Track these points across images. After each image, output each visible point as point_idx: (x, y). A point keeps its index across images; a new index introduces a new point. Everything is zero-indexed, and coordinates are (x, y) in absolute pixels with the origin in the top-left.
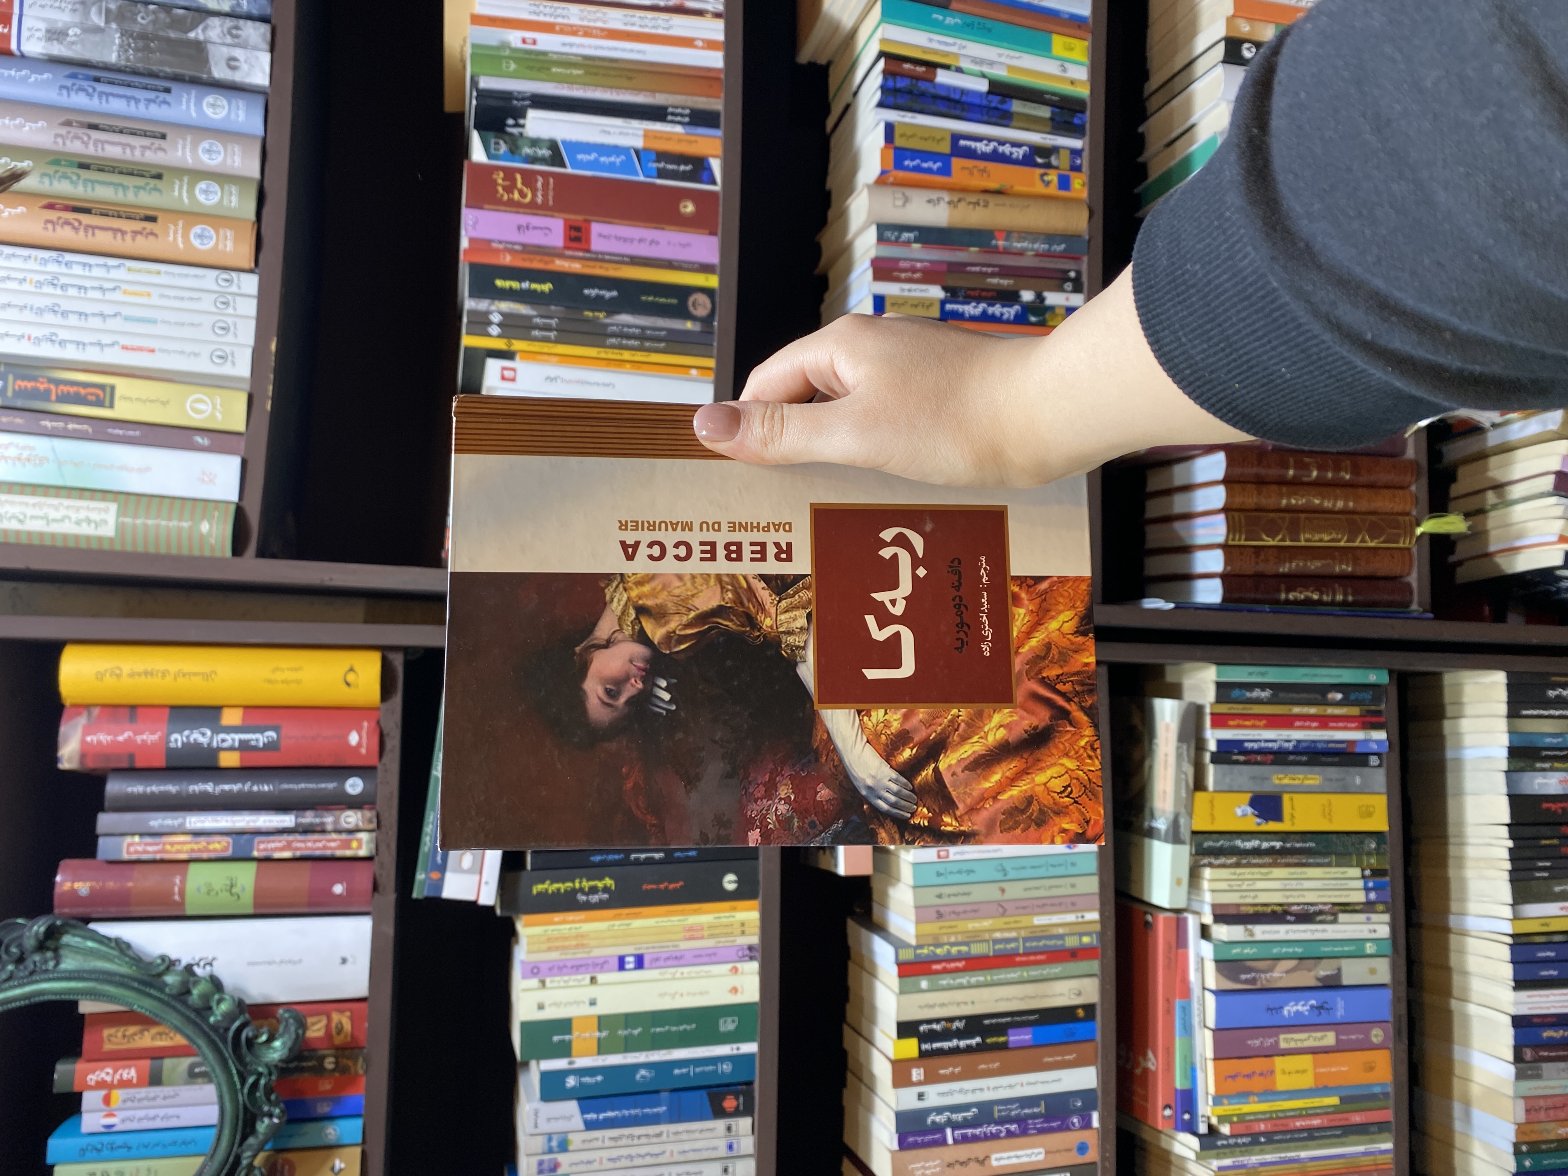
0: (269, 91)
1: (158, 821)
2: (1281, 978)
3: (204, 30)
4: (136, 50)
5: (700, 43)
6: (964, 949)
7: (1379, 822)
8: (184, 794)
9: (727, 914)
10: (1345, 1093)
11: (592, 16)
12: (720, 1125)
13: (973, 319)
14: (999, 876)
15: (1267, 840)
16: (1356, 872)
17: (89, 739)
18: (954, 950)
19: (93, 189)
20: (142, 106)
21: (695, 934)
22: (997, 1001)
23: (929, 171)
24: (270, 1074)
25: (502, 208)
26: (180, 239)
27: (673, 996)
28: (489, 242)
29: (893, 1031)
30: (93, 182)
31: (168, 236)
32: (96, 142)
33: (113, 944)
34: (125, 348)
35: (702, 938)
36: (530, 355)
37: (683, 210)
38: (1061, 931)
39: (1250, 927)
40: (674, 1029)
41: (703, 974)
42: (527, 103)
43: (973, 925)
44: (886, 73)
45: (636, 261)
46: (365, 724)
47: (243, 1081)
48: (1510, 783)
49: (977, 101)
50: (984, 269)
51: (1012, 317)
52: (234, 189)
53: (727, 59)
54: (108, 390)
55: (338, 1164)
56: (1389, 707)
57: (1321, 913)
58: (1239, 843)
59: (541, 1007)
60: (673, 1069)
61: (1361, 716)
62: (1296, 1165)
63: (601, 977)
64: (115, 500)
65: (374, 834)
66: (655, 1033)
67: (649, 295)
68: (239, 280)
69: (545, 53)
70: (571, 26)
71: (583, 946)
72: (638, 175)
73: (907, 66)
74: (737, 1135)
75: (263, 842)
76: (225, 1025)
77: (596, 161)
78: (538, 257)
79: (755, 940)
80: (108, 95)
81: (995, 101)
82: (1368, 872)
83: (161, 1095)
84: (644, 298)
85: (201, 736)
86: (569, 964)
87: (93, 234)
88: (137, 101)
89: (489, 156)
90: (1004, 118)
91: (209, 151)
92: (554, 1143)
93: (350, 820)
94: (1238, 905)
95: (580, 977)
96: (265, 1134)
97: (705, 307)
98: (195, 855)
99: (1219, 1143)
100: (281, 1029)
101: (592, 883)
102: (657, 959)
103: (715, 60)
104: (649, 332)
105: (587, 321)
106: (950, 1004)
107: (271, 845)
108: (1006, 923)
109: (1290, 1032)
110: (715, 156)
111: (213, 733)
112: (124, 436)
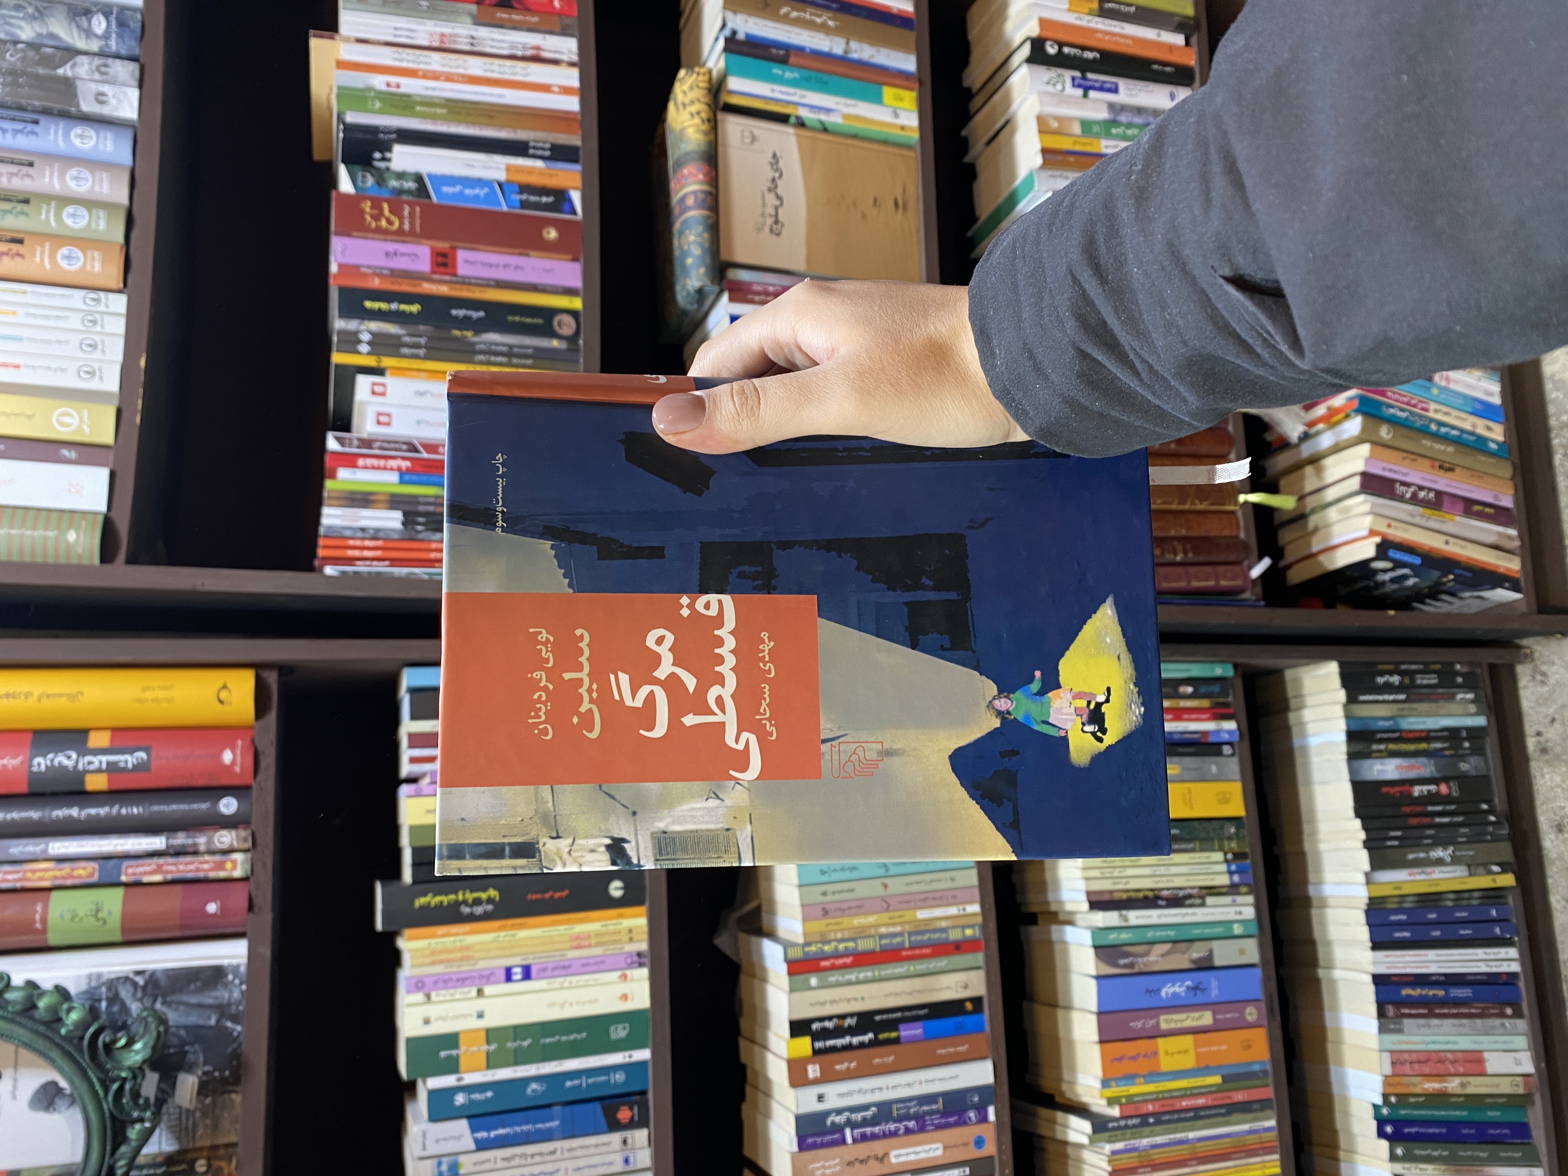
0: (137, 124)
1: (17, 848)
2: (1157, 962)
3: (72, 67)
4: (5, 85)
5: (556, 89)
6: (851, 945)
7: (1236, 807)
8: (47, 820)
9: (614, 922)
10: (1226, 1071)
11: (453, 63)
12: (615, 1138)
14: (882, 872)
16: (1218, 856)
18: (841, 946)
21: (582, 943)
22: (886, 996)
25: (370, 235)
26: (46, 260)
27: (562, 1005)
28: (357, 267)
29: (786, 1032)
31: (35, 257)
35: (590, 946)
36: (400, 372)
37: (545, 235)
38: (944, 924)
39: (1124, 912)
40: (564, 1038)
41: (592, 982)
42: (393, 137)
43: (858, 921)
45: (501, 285)
46: (239, 743)
48: (1352, 771)
52: (102, 214)
53: (583, 103)
56: (1236, 698)
57: (1190, 896)
60: (564, 1082)
61: (1212, 708)
62: (1185, 1146)
63: (488, 990)
65: (249, 855)
66: (544, 1045)
67: (515, 315)
68: (107, 299)
69: (408, 96)
70: (434, 72)
71: (468, 958)
72: (500, 205)
74: (633, 1149)
75: (132, 867)
77: (461, 192)
78: (407, 281)
79: (644, 946)
82: (1230, 856)
84: (510, 318)
85: (67, 760)
86: (455, 977)
88: (4, 131)
89: (356, 187)
91: (77, 178)
92: (444, 1166)
93: (224, 839)
94: (1111, 892)
95: (466, 990)
96: (138, 1140)
97: (570, 326)
98: (58, 882)
99: (1111, 1127)
101: (476, 895)
102: (545, 970)
103: (572, 104)
104: (517, 350)
105: (456, 339)
106: (841, 1000)
107: (141, 870)
108: (890, 918)
109: (1171, 1013)
110: (575, 188)
111: (78, 756)
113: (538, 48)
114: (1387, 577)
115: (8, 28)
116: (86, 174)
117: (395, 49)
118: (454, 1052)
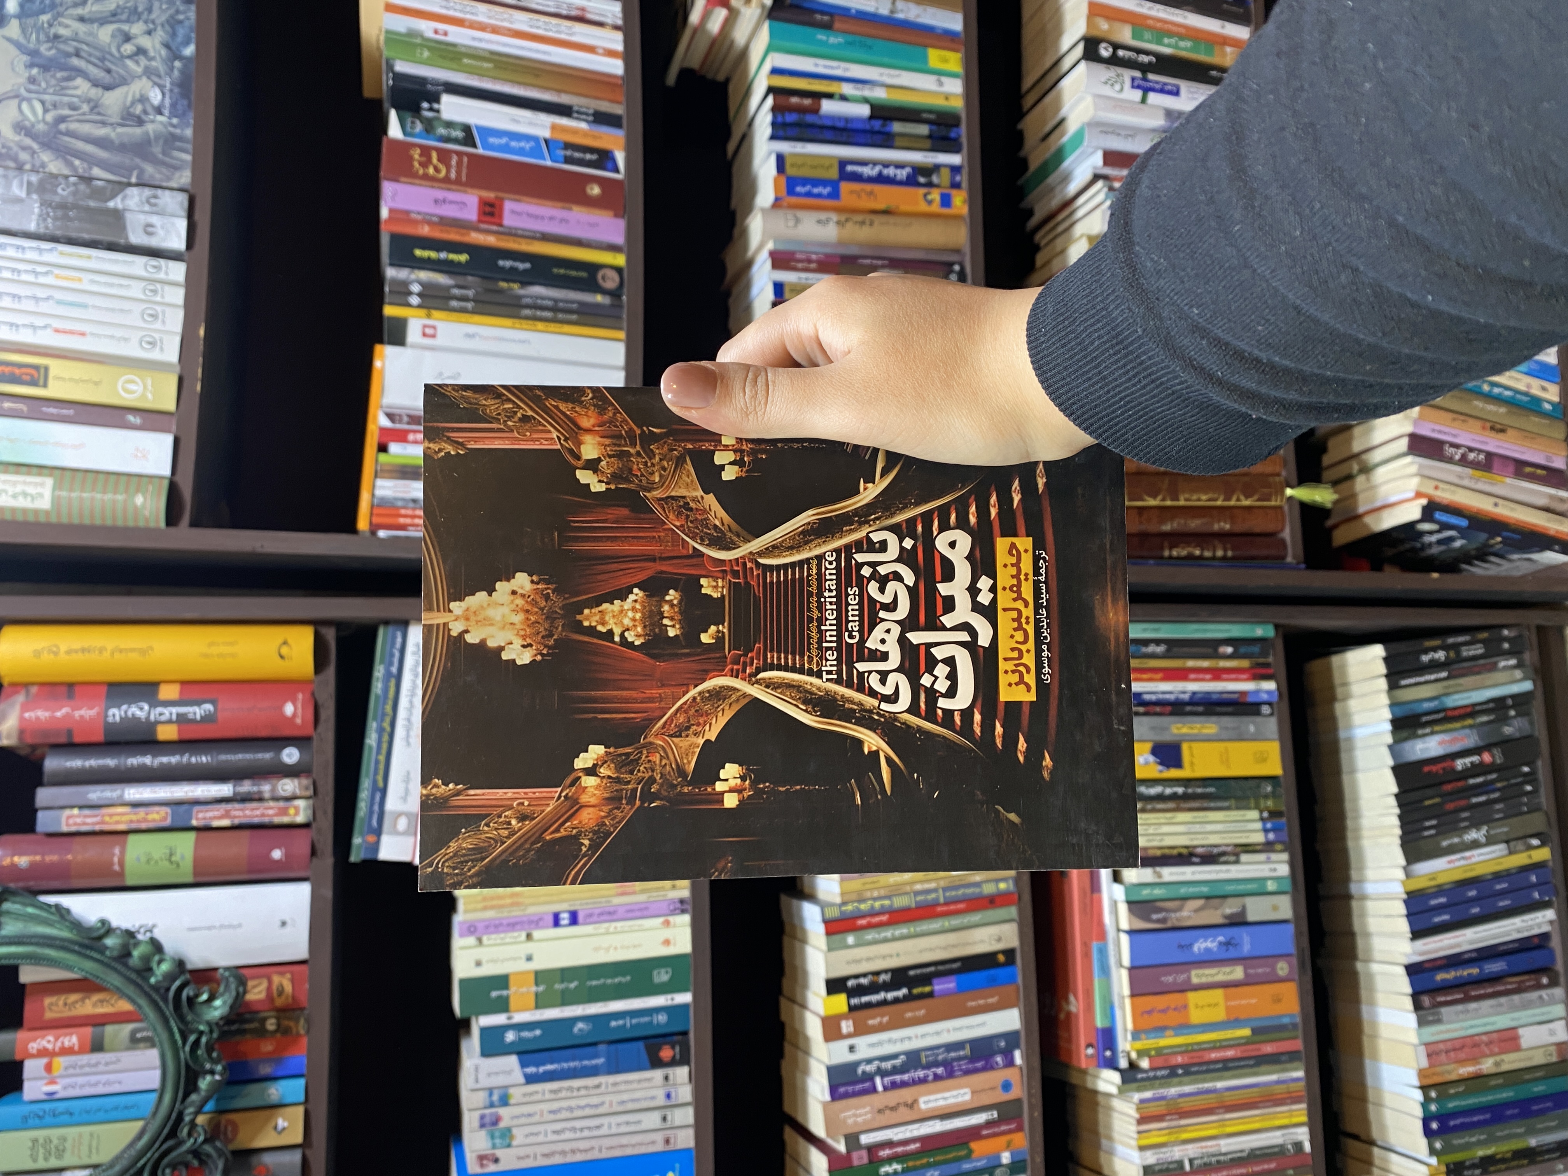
1: (95, 793)
2: (1189, 917)
5: (601, 51)
6: (887, 902)
7: (1274, 767)
8: (123, 768)
10: (1255, 1024)
11: (499, 17)
12: (658, 1074)
15: (1171, 786)
16: (1254, 814)
17: (27, 715)
18: (877, 904)
21: (627, 890)
22: (921, 951)
23: (819, 195)
24: (211, 1032)
25: (418, 181)
27: (607, 950)
28: (408, 213)
29: (823, 988)
33: (53, 910)
34: (57, 331)
35: (634, 893)
38: (978, 878)
39: (1158, 869)
40: (609, 981)
41: (635, 928)
43: (894, 879)
44: (775, 106)
45: (547, 237)
46: (300, 696)
47: (185, 1040)
49: (860, 126)
53: (627, 66)
54: (42, 371)
55: (281, 1123)
56: (1276, 659)
57: (1224, 854)
58: (1143, 790)
60: (609, 1022)
61: (1251, 668)
62: (1213, 1096)
63: (537, 934)
64: (50, 475)
65: (311, 802)
66: (590, 987)
67: (560, 268)
70: (483, 24)
71: (518, 903)
72: (546, 160)
73: (795, 100)
74: (675, 1084)
75: (202, 812)
76: (166, 984)
78: (455, 230)
79: (685, 894)
81: (877, 124)
82: (1265, 814)
83: (103, 1062)
84: (555, 272)
85: (139, 711)
86: (505, 922)
89: (406, 133)
90: (888, 140)
92: (495, 1098)
94: (1146, 849)
95: (516, 934)
96: (207, 1091)
98: (134, 826)
99: (1140, 1076)
100: (222, 989)
102: (590, 915)
103: (617, 67)
104: (561, 305)
105: (503, 293)
106: (876, 957)
107: (210, 814)
108: (926, 875)
109: (1201, 968)
110: (619, 149)
111: (150, 707)
112: (58, 415)
113: (584, 9)
114: (1434, 538)
118: (505, 993)
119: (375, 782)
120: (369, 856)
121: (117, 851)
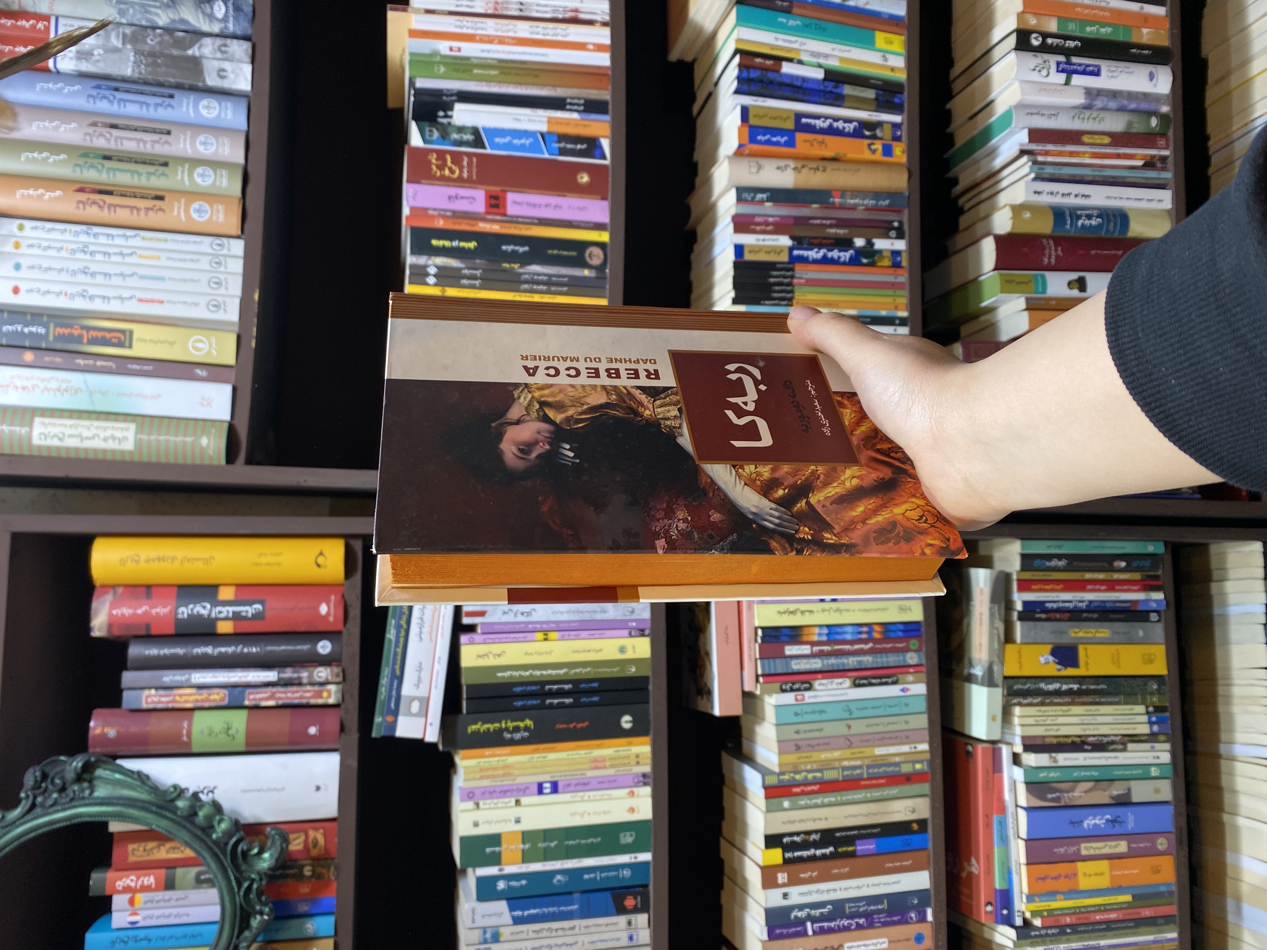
0: (251, 95)
1: (169, 677)
2: (1081, 797)
3: (199, 48)
4: (147, 65)
5: (591, 47)
6: (818, 775)
7: (1160, 667)
8: (189, 655)
9: (625, 748)
10: (1136, 892)
11: (505, 28)
12: (622, 920)
13: (815, 262)
14: (846, 715)
15: (1066, 684)
16: (1141, 709)
17: (114, 612)
18: (810, 776)
19: (114, 176)
20: (152, 109)
21: (599, 764)
22: (846, 817)
23: (778, 144)
24: (261, 879)
25: (436, 182)
26: (182, 214)
27: (582, 815)
28: (426, 209)
29: (762, 843)
30: (115, 170)
31: (173, 210)
32: (117, 138)
33: (136, 776)
34: (141, 300)
35: (605, 767)
37: (580, 180)
38: (897, 759)
39: (1053, 755)
40: (583, 842)
41: (606, 797)
42: (454, 98)
43: (825, 755)
44: (740, 66)
45: (543, 222)
46: (333, 597)
47: (239, 885)
49: (815, 87)
50: (824, 222)
51: (847, 260)
52: (224, 172)
53: (613, 59)
54: (128, 334)
56: (1165, 572)
57: (1113, 743)
58: (1043, 686)
59: (476, 824)
60: (583, 875)
61: (1142, 580)
64: (133, 421)
65: (341, 686)
66: (568, 846)
67: (554, 249)
68: (229, 244)
69: (468, 58)
70: (488, 36)
71: (509, 774)
72: (543, 153)
73: (758, 60)
74: (636, 928)
75: (252, 693)
76: (225, 840)
77: (510, 143)
78: (466, 221)
79: (648, 769)
80: (125, 101)
81: (830, 86)
82: (1151, 709)
83: (175, 898)
84: (550, 252)
85: (203, 609)
86: (498, 790)
87: (115, 211)
88: (148, 105)
89: (425, 141)
90: (837, 100)
92: (488, 935)
93: (321, 674)
94: (1043, 737)
95: (506, 800)
96: (257, 928)
97: (599, 257)
98: (199, 704)
99: (1033, 933)
100: (269, 843)
101: (515, 724)
102: (569, 785)
103: (604, 60)
104: (554, 279)
105: (505, 271)
106: (809, 820)
107: (259, 696)
108: (852, 754)
109: (1090, 842)
110: (605, 137)
111: (212, 607)
112: (140, 370)
113: (576, 11)
115: (148, 16)
116: (212, 139)
117: (457, 18)
119: (393, 670)
120: (388, 734)
121: (185, 725)
